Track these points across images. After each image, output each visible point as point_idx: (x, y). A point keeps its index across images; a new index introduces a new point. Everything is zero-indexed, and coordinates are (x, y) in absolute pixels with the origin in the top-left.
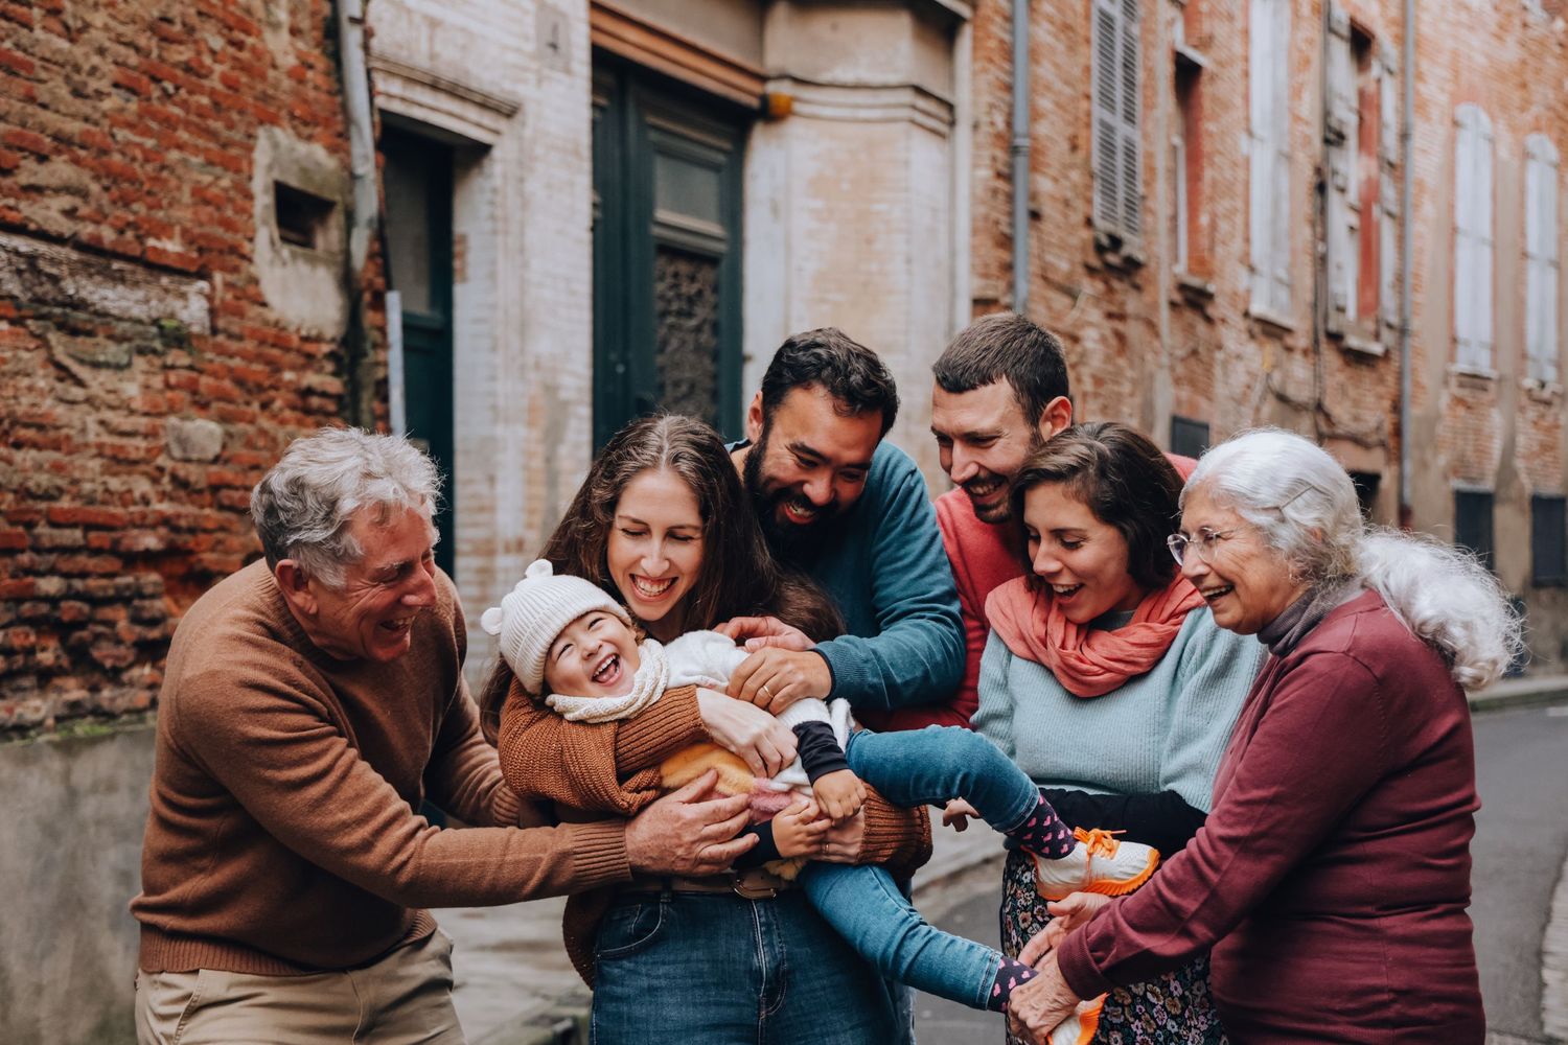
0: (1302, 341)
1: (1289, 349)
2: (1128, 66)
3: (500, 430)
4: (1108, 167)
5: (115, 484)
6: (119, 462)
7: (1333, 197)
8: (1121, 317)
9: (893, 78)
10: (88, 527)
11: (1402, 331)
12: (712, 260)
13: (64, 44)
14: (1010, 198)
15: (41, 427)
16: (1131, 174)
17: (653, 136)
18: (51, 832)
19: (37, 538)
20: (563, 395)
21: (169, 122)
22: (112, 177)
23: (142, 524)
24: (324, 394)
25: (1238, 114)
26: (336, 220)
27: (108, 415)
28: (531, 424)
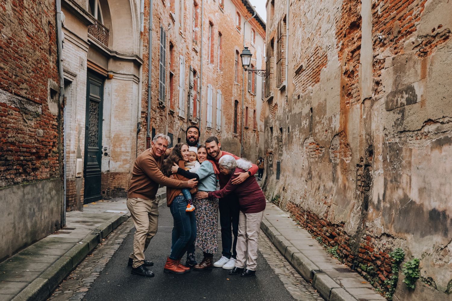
0: (186, 121)
1: (184, 122)
2: (164, 74)
3: (71, 132)
4: (161, 90)
5: (30, 140)
6: (31, 137)
7: (191, 97)
8: (162, 116)
9: (130, 73)
10: (27, 148)
11: (200, 120)
12: (98, 103)
13: (26, 64)
14: (148, 95)
15: (21, 130)
16: (164, 92)
17: (90, 80)
18: (21, 201)
19: (20, 150)
20: (81, 126)
21: (38, 77)
22: (31, 87)
23: (33, 148)
24: (55, 125)
25: (178, 83)
26: (57, 95)
27: (30, 128)
28: (76, 131)
